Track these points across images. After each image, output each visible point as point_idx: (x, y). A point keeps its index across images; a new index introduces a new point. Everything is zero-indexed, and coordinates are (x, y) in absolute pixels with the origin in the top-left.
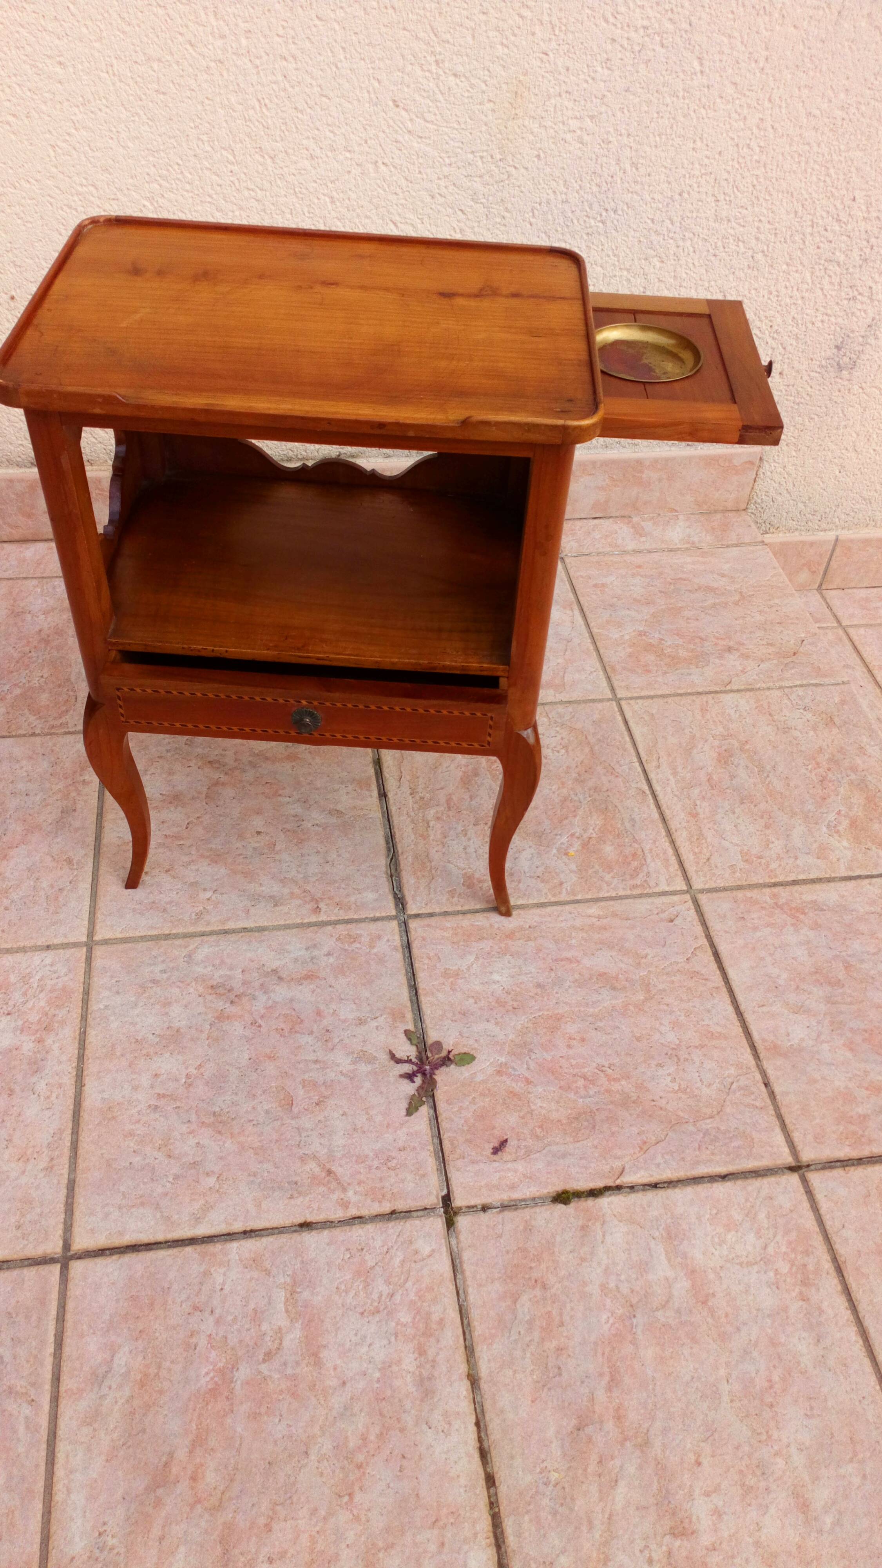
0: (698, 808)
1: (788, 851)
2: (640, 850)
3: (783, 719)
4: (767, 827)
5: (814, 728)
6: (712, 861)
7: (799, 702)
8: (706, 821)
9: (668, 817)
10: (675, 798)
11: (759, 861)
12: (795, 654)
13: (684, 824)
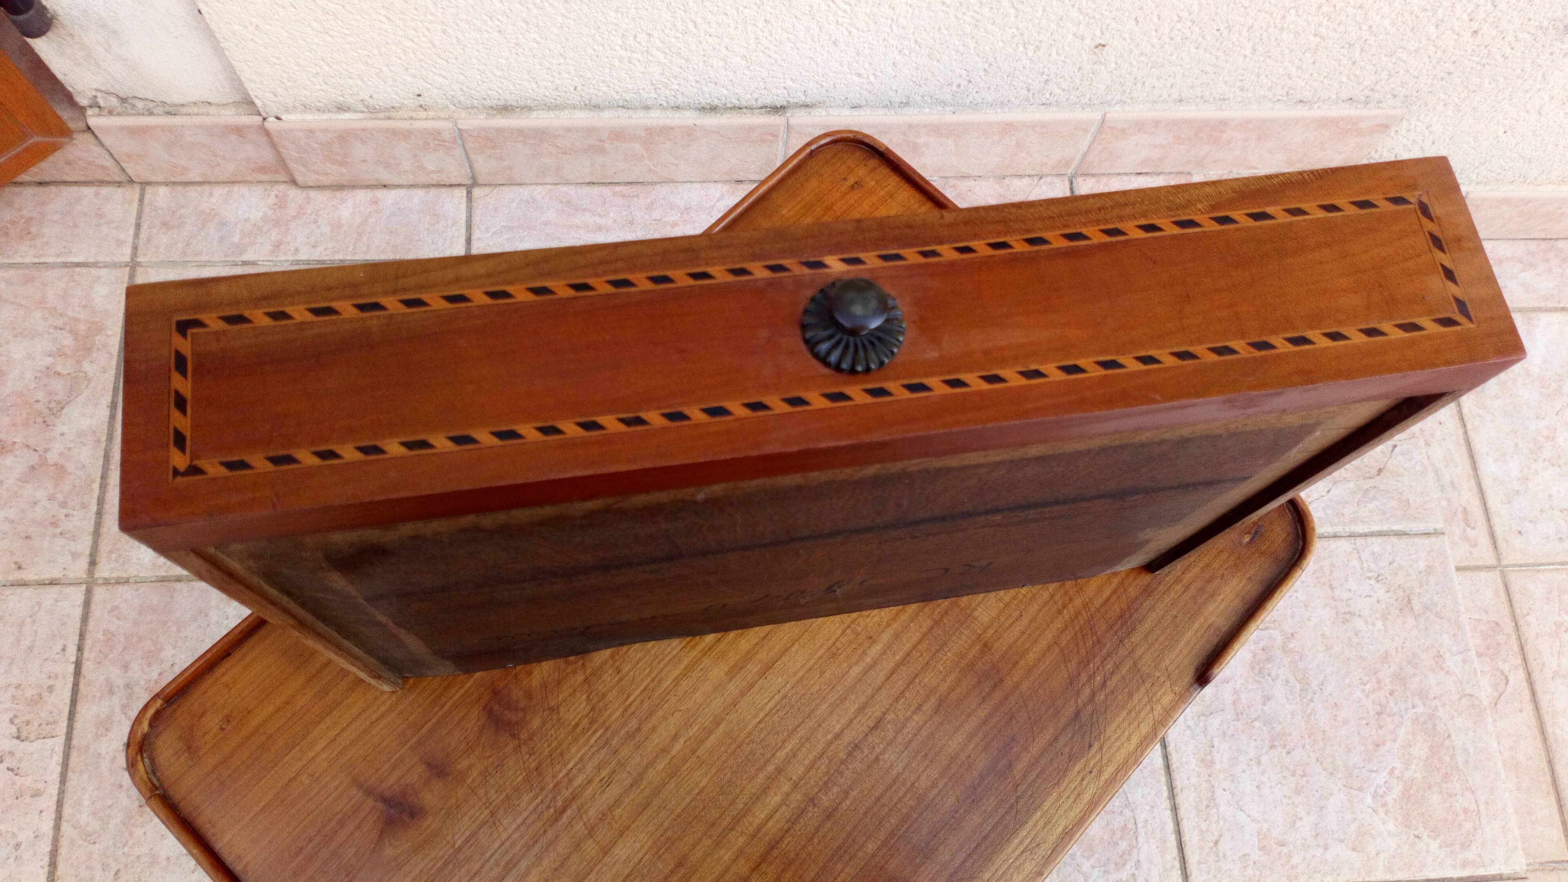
0: (1214, 751)
1: (1317, 835)
2: (1132, 821)
3: (1346, 595)
4: (1298, 791)
5: (1385, 617)
6: (1221, 846)
7: (1373, 566)
8: (1222, 776)
9: (1174, 767)
10: (1188, 732)
11: (1279, 849)
12: (1380, 470)
13: (1194, 780)
